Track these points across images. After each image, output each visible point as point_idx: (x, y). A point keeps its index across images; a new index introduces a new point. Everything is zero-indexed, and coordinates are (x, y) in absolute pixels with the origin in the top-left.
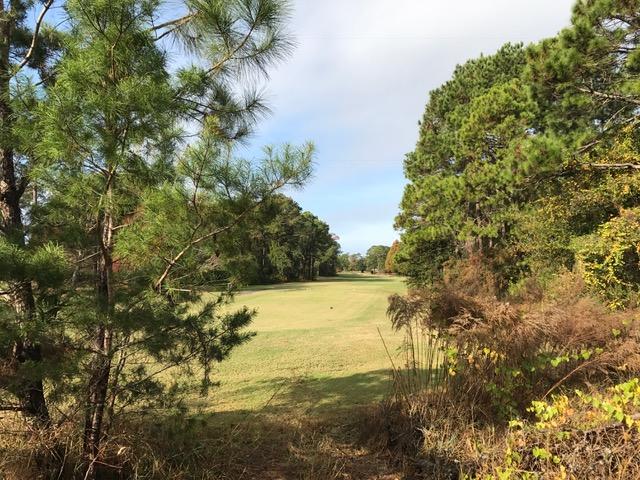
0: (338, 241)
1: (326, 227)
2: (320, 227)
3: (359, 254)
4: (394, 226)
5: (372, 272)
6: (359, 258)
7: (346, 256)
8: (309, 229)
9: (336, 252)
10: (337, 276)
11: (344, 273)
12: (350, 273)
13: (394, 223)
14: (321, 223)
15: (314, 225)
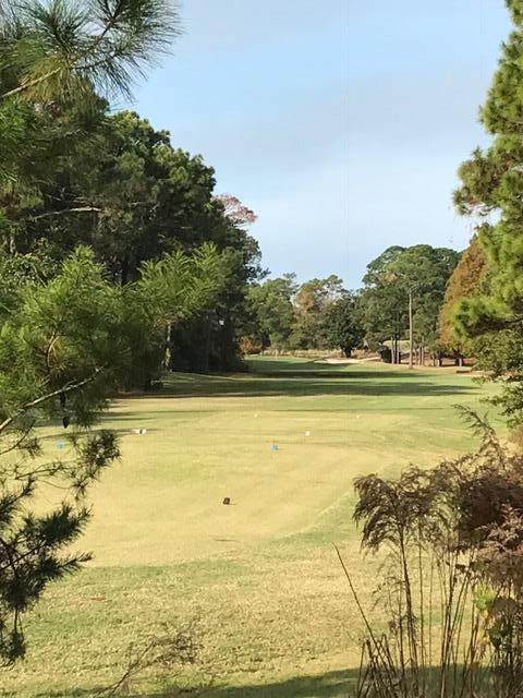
0: (251, 230)
1: (202, 177)
2: (178, 176)
3: (334, 280)
4: (458, 199)
5: (387, 355)
6: (334, 297)
7: (283, 287)
8: (132, 185)
9: (241, 273)
10: (245, 369)
11: (273, 355)
12: (297, 357)
13: (459, 184)
14: (182, 160)
15: (155, 170)
